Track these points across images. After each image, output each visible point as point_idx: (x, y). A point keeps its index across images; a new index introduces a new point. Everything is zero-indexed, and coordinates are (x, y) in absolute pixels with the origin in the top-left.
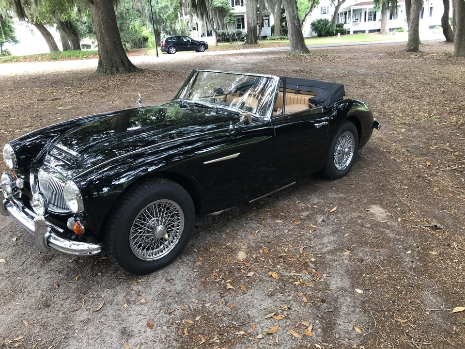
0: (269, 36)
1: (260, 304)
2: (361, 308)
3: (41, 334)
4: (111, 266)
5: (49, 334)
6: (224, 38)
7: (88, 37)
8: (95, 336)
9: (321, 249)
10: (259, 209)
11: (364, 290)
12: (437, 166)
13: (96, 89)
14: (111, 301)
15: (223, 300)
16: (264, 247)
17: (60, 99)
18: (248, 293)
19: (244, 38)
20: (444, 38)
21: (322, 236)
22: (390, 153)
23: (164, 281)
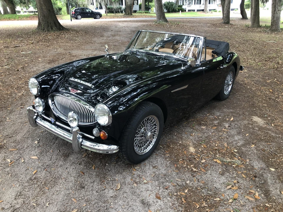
0: (138, 11)
1: (219, 180)
2: (278, 180)
3: (88, 207)
4: (112, 159)
5: (94, 207)
6: (110, 11)
7: (19, 6)
8: (126, 206)
9: (236, 144)
10: (187, 119)
11: (276, 169)
12: (276, 92)
13: (41, 41)
14: (124, 183)
15: (195, 178)
16: (203, 144)
17: (19, 46)
18: (208, 174)
19: (122, 11)
20: (241, 16)
21: (233, 136)
22: (246, 84)
23: (151, 168)
